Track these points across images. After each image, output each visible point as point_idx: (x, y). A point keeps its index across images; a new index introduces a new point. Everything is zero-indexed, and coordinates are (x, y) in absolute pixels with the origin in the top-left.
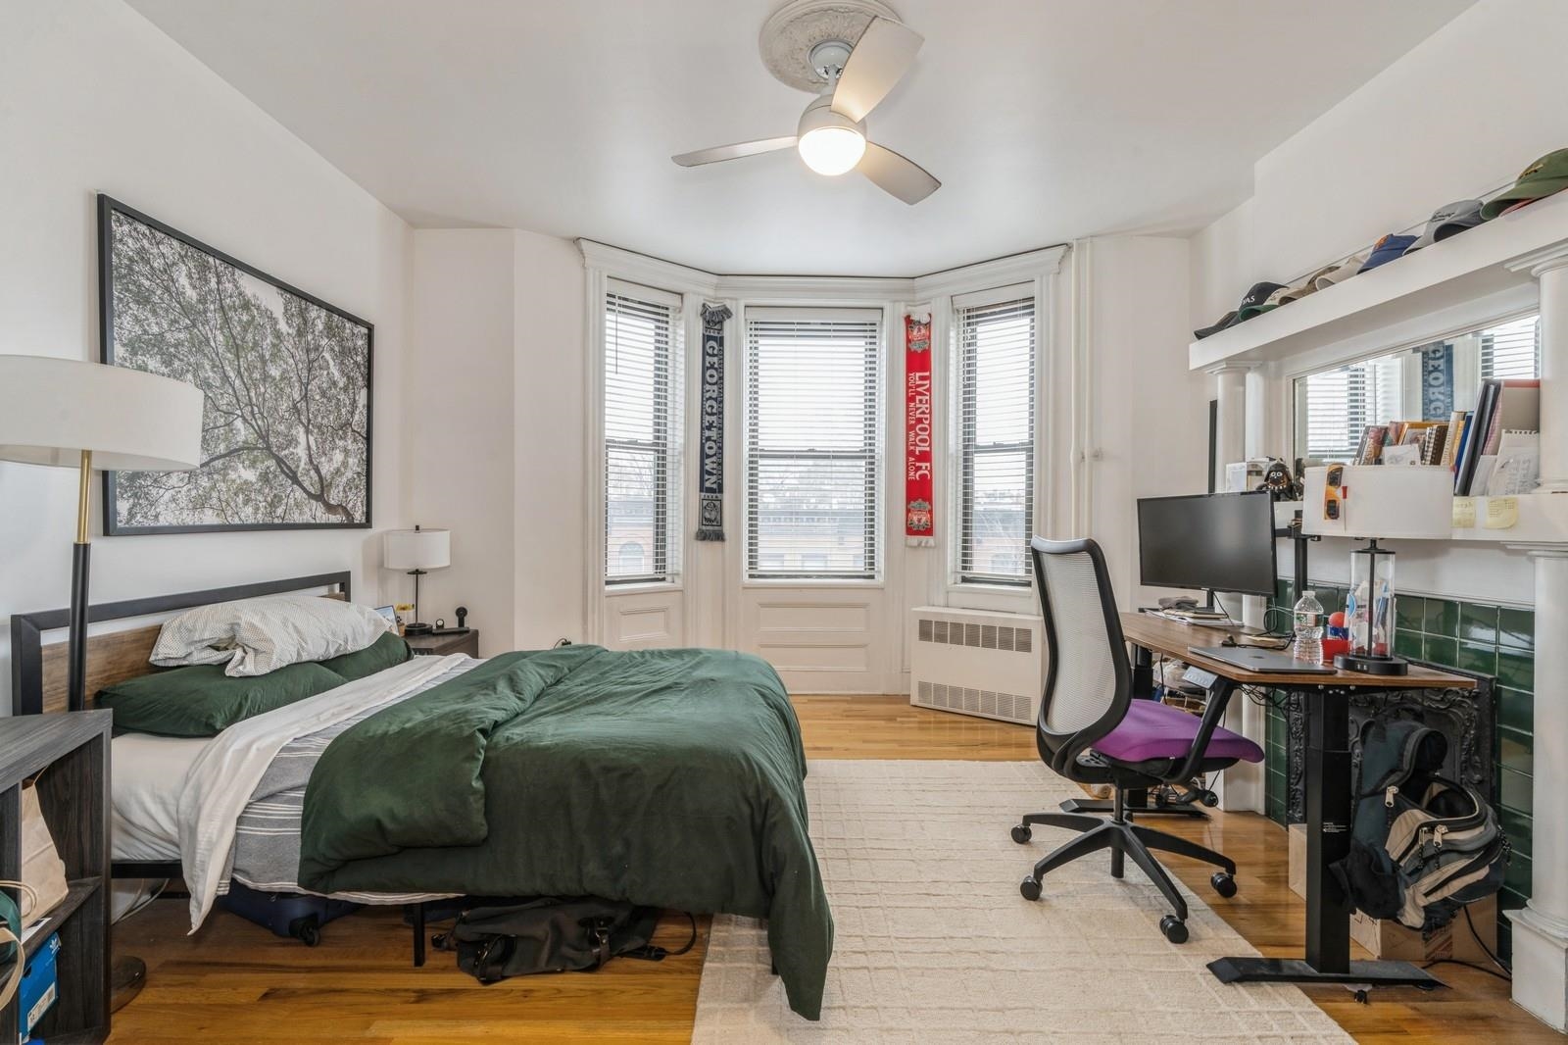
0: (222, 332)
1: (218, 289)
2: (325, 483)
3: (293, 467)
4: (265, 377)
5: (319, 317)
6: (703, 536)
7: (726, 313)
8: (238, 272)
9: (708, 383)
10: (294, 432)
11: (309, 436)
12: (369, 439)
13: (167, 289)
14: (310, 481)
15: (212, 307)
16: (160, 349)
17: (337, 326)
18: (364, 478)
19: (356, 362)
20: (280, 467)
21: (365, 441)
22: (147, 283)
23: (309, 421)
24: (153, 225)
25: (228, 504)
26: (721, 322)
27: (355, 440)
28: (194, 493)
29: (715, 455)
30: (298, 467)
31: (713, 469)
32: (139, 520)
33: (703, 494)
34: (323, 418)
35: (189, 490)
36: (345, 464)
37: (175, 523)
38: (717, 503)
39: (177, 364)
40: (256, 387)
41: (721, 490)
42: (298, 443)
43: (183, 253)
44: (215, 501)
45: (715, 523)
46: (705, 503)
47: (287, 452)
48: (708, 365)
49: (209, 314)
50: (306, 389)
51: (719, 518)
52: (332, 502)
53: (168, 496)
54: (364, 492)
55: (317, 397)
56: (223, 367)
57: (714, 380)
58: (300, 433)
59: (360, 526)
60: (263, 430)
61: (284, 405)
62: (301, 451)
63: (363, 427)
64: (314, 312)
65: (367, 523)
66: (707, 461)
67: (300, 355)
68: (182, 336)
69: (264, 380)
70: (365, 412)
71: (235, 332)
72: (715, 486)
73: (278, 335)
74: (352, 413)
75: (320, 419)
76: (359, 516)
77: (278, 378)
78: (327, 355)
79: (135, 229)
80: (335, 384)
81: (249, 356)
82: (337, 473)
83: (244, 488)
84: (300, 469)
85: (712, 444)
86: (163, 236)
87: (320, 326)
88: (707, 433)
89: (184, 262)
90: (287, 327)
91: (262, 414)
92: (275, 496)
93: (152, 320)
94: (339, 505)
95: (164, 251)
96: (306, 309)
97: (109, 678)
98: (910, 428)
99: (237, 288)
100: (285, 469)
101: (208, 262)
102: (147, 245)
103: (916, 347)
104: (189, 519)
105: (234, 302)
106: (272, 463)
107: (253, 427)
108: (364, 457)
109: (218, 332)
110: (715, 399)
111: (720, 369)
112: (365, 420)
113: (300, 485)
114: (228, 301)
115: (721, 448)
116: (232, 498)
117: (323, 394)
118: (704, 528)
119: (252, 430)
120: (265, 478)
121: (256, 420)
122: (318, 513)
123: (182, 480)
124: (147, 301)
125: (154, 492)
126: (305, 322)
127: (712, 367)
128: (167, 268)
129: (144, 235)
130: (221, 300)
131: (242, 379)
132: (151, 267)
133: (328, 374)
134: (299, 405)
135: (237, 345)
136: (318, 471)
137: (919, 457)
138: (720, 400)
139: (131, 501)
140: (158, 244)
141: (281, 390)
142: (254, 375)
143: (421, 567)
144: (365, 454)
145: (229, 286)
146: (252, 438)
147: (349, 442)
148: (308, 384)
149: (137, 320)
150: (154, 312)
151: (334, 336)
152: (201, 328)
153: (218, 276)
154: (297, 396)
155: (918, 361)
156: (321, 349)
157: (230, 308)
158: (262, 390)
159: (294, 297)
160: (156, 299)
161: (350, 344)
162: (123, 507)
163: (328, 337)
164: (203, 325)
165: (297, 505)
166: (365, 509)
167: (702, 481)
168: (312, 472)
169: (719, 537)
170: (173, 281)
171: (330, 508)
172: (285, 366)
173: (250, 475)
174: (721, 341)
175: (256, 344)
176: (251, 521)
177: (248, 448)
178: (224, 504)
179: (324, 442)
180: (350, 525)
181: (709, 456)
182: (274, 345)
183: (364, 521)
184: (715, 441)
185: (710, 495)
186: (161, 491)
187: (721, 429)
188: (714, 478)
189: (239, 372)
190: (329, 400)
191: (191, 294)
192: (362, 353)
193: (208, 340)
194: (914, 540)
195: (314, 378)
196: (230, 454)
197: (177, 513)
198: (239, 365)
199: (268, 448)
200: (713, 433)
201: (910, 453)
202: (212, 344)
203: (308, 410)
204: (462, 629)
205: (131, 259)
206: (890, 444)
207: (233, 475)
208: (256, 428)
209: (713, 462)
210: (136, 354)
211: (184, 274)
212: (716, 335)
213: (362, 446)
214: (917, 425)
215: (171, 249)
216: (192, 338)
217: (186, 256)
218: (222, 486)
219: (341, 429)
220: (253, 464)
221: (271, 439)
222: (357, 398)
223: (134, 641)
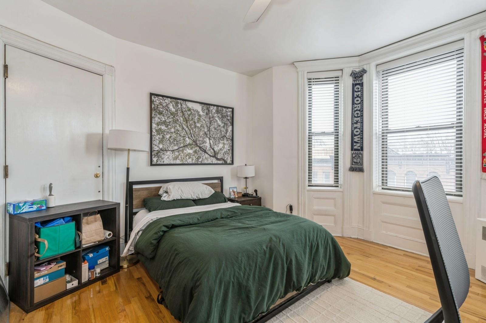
0: (182, 117)
1: (181, 107)
2: (216, 153)
3: (205, 149)
4: (195, 127)
5: (214, 109)
6: (352, 169)
7: (364, 71)
8: (187, 102)
9: (355, 104)
10: (205, 140)
11: (210, 140)
12: (232, 140)
13: (167, 110)
14: (211, 152)
15: (179, 112)
16: (165, 124)
17: (220, 110)
18: (231, 151)
19: (228, 119)
20: (200, 149)
21: (231, 141)
22: (161, 110)
23: (210, 137)
24: (163, 96)
25: (184, 159)
26: (362, 76)
27: (227, 140)
28: (174, 156)
29: (359, 134)
30: (206, 149)
31: (358, 141)
32: (159, 162)
33: (353, 152)
34: (215, 135)
35: (172, 155)
36: (224, 147)
37: (168, 163)
38: (360, 155)
39: (169, 127)
40: (192, 129)
41: (362, 149)
42: (206, 143)
43: (171, 101)
44: (180, 158)
45: (359, 164)
46: (354, 155)
47: (203, 145)
48: (355, 96)
49: (178, 114)
50: (209, 128)
51: (361, 162)
52: (219, 158)
53: (166, 157)
54: (231, 155)
55: (213, 130)
56: (182, 126)
57: (359, 102)
58: (207, 140)
59: (229, 164)
60: (195, 140)
61: (201, 133)
62: (207, 145)
63: (231, 136)
64: (212, 108)
65: (232, 163)
66: (355, 137)
67: (207, 120)
68: (171, 120)
69: (195, 128)
70: (231, 132)
71: (186, 117)
72: (359, 148)
73: (200, 116)
74: (226, 133)
75: (214, 136)
76: (229, 161)
77: (199, 126)
78: (217, 119)
79: (159, 98)
80: (219, 126)
81: (190, 122)
82: (220, 150)
83: (189, 155)
84: (207, 149)
85: (358, 130)
86: (166, 98)
87: (214, 111)
88: (355, 125)
89: (171, 103)
90: (203, 113)
91: (194, 136)
92: (199, 156)
93: (163, 117)
94: (221, 158)
95: (166, 101)
96: (209, 107)
97: (148, 196)
98: (484, 105)
99: (187, 106)
100: (202, 149)
101: (178, 101)
102: (161, 101)
104: (172, 162)
105: (186, 110)
106: (198, 148)
107: (191, 139)
108: (231, 145)
109: (181, 118)
110: (359, 110)
111: (362, 97)
112: (231, 135)
113: (207, 153)
114: (184, 110)
115: (362, 131)
116: (185, 157)
117: (215, 129)
118: (353, 166)
119: (191, 140)
120: (195, 152)
121: (192, 138)
122: (214, 161)
123: (171, 153)
124: (162, 113)
125: (163, 156)
126: (209, 111)
127: (358, 96)
128: (167, 105)
129: (161, 99)
130: (182, 110)
131: (188, 128)
132: (163, 106)
133: (217, 123)
134: (207, 133)
135: (187, 120)
136: (213, 149)
138: (362, 111)
139: (157, 158)
140: (164, 100)
141: (201, 129)
142: (192, 127)
143: (247, 176)
144: (231, 144)
145: (184, 106)
146: (191, 142)
147: (225, 141)
148: (210, 127)
149: (159, 118)
150: (163, 116)
151: (219, 113)
152: (176, 117)
153: (181, 104)
154: (206, 130)
156: (214, 117)
157: (184, 111)
158: (194, 130)
159: (205, 105)
160: (164, 113)
161: (225, 114)
162: (155, 160)
163: (217, 114)
164: (177, 116)
165: (206, 158)
166: (231, 159)
167: (352, 146)
168: (211, 150)
169: (361, 170)
170: (168, 108)
171: (217, 159)
172: (202, 123)
173: (191, 151)
174: (362, 85)
175: (192, 119)
176: (191, 163)
177: (190, 145)
178: (182, 159)
179: (216, 142)
180: (226, 163)
181: (356, 135)
182: (198, 118)
183: (231, 162)
184: (359, 129)
185: (357, 152)
186: (165, 156)
187: (362, 123)
188: (359, 145)
189: (187, 126)
190: (218, 130)
191: (173, 110)
192: (230, 116)
193: (178, 120)
195: (212, 125)
196: (184, 146)
197: (169, 161)
198: (187, 125)
199: (196, 144)
200: (358, 125)
201: (484, 121)
202: (179, 121)
203: (210, 134)
204: (257, 196)
205: (158, 105)
207: (185, 152)
208: (193, 140)
209: (358, 138)
210: (159, 126)
211: (171, 106)
212: (360, 82)
213: (230, 142)
215: (168, 101)
216: (173, 120)
217: (172, 101)
218: (182, 154)
219: (222, 138)
220: (192, 149)
221: (197, 142)
222: (228, 129)
223: (156, 189)
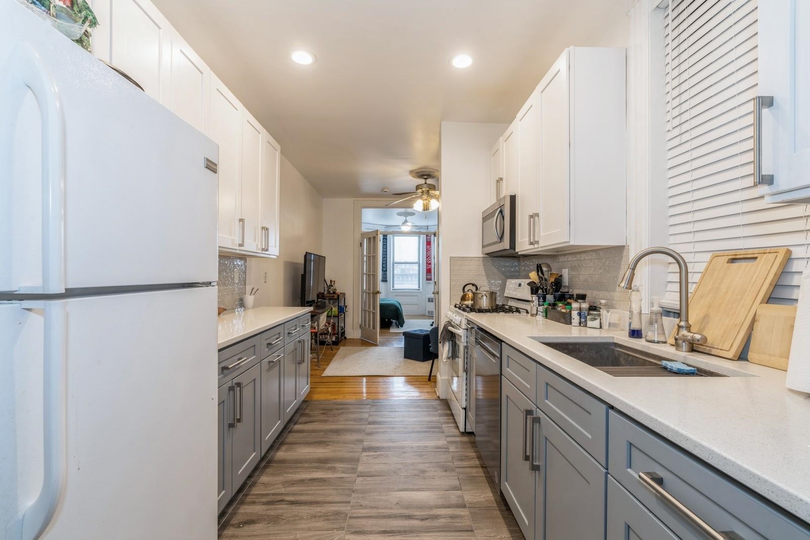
6: (382, 281)
9: (384, 248)
33: (383, 272)
38: (386, 274)
46: (383, 274)
51: (386, 277)
72: (385, 270)
88: (384, 259)
98: (427, 258)
103: (428, 240)
110: (385, 252)
111: (386, 245)
115: (386, 262)
118: (383, 279)
137: (429, 264)
155: (429, 243)
167: (383, 269)
169: (386, 281)
174: (386, 239)
187: (387, 258)
194: (428, 282)
201: (427, 263)
206: (423, 262)
209: (385, 265)
214: (428, 257)
